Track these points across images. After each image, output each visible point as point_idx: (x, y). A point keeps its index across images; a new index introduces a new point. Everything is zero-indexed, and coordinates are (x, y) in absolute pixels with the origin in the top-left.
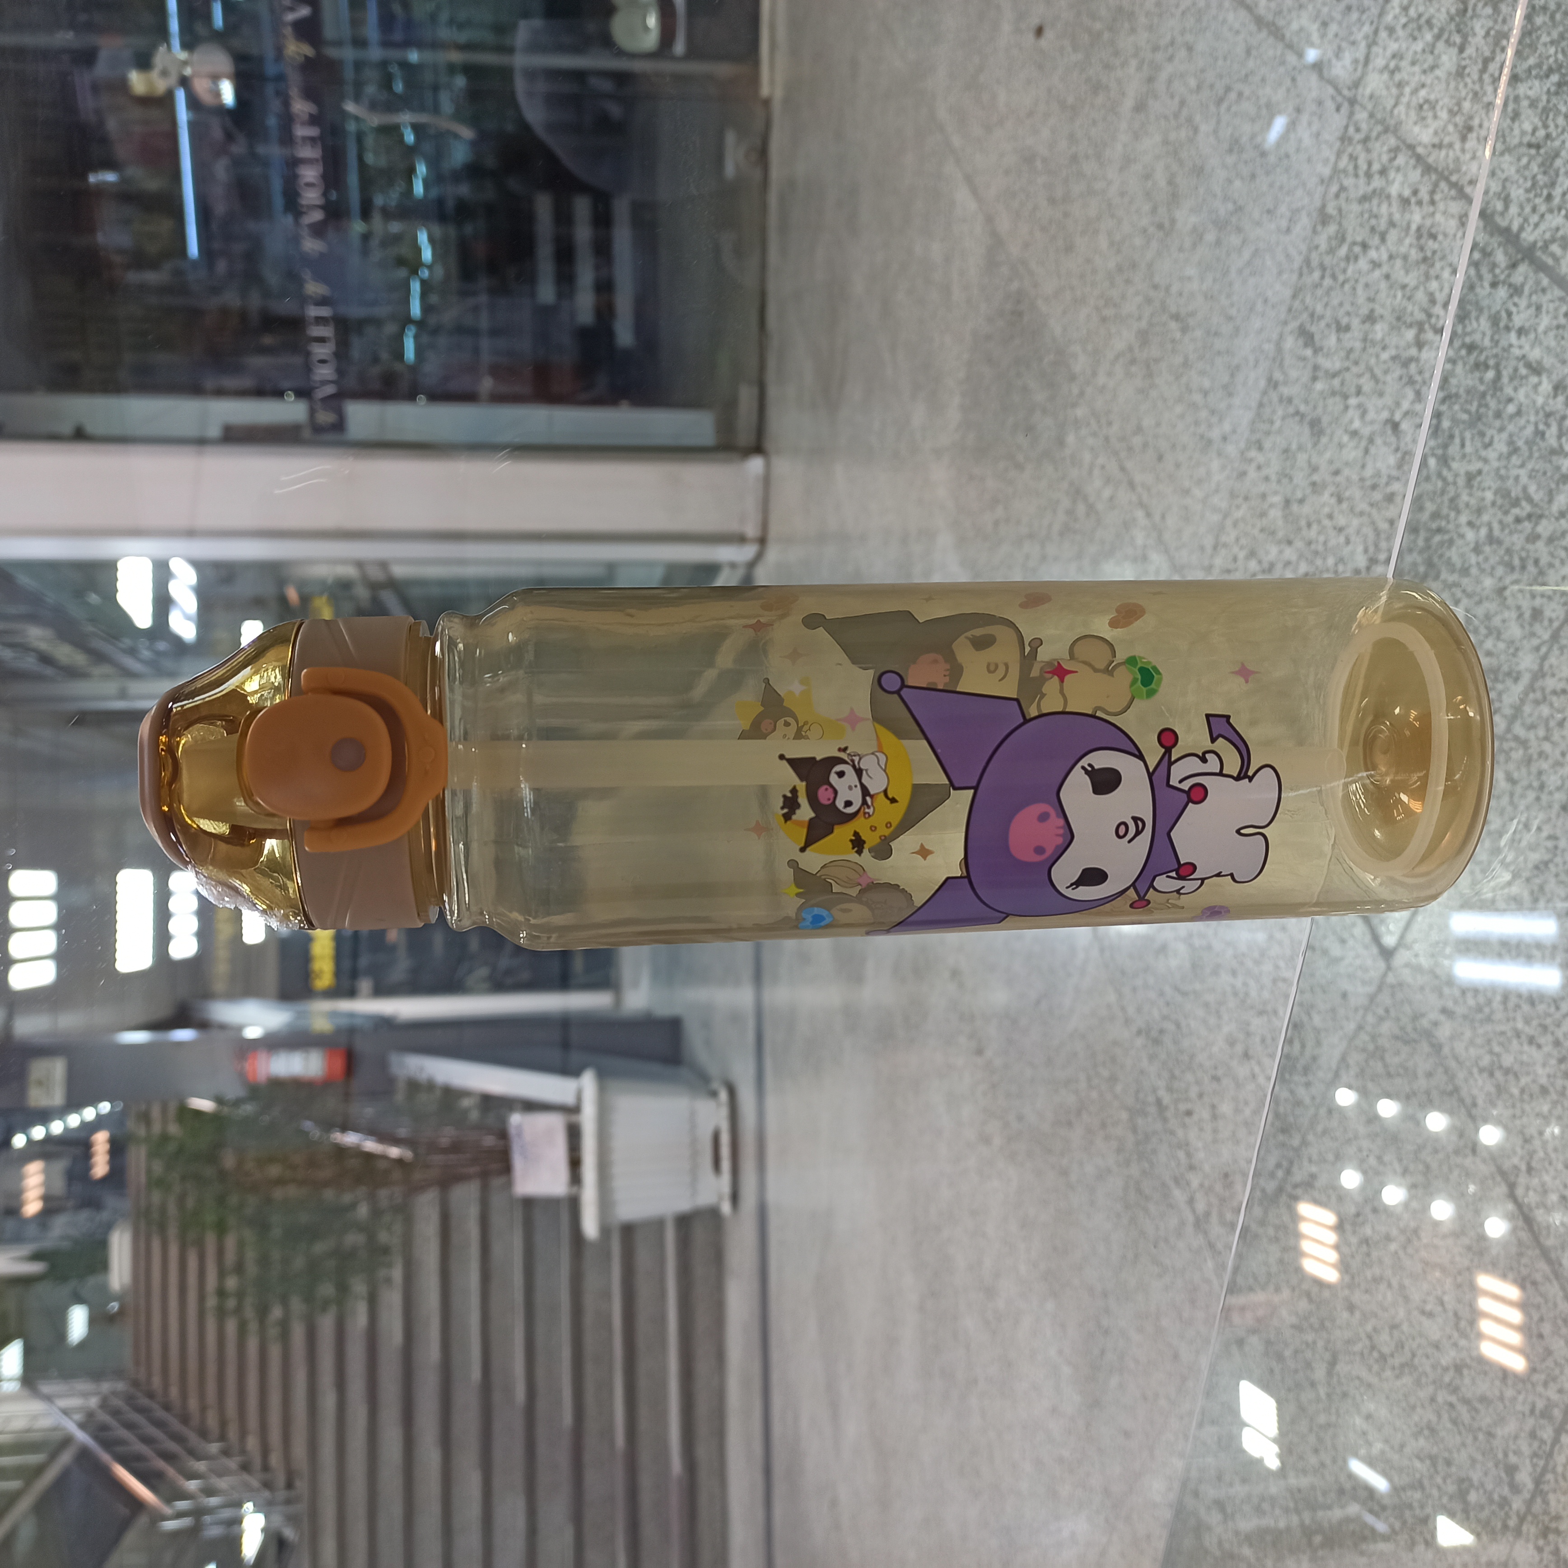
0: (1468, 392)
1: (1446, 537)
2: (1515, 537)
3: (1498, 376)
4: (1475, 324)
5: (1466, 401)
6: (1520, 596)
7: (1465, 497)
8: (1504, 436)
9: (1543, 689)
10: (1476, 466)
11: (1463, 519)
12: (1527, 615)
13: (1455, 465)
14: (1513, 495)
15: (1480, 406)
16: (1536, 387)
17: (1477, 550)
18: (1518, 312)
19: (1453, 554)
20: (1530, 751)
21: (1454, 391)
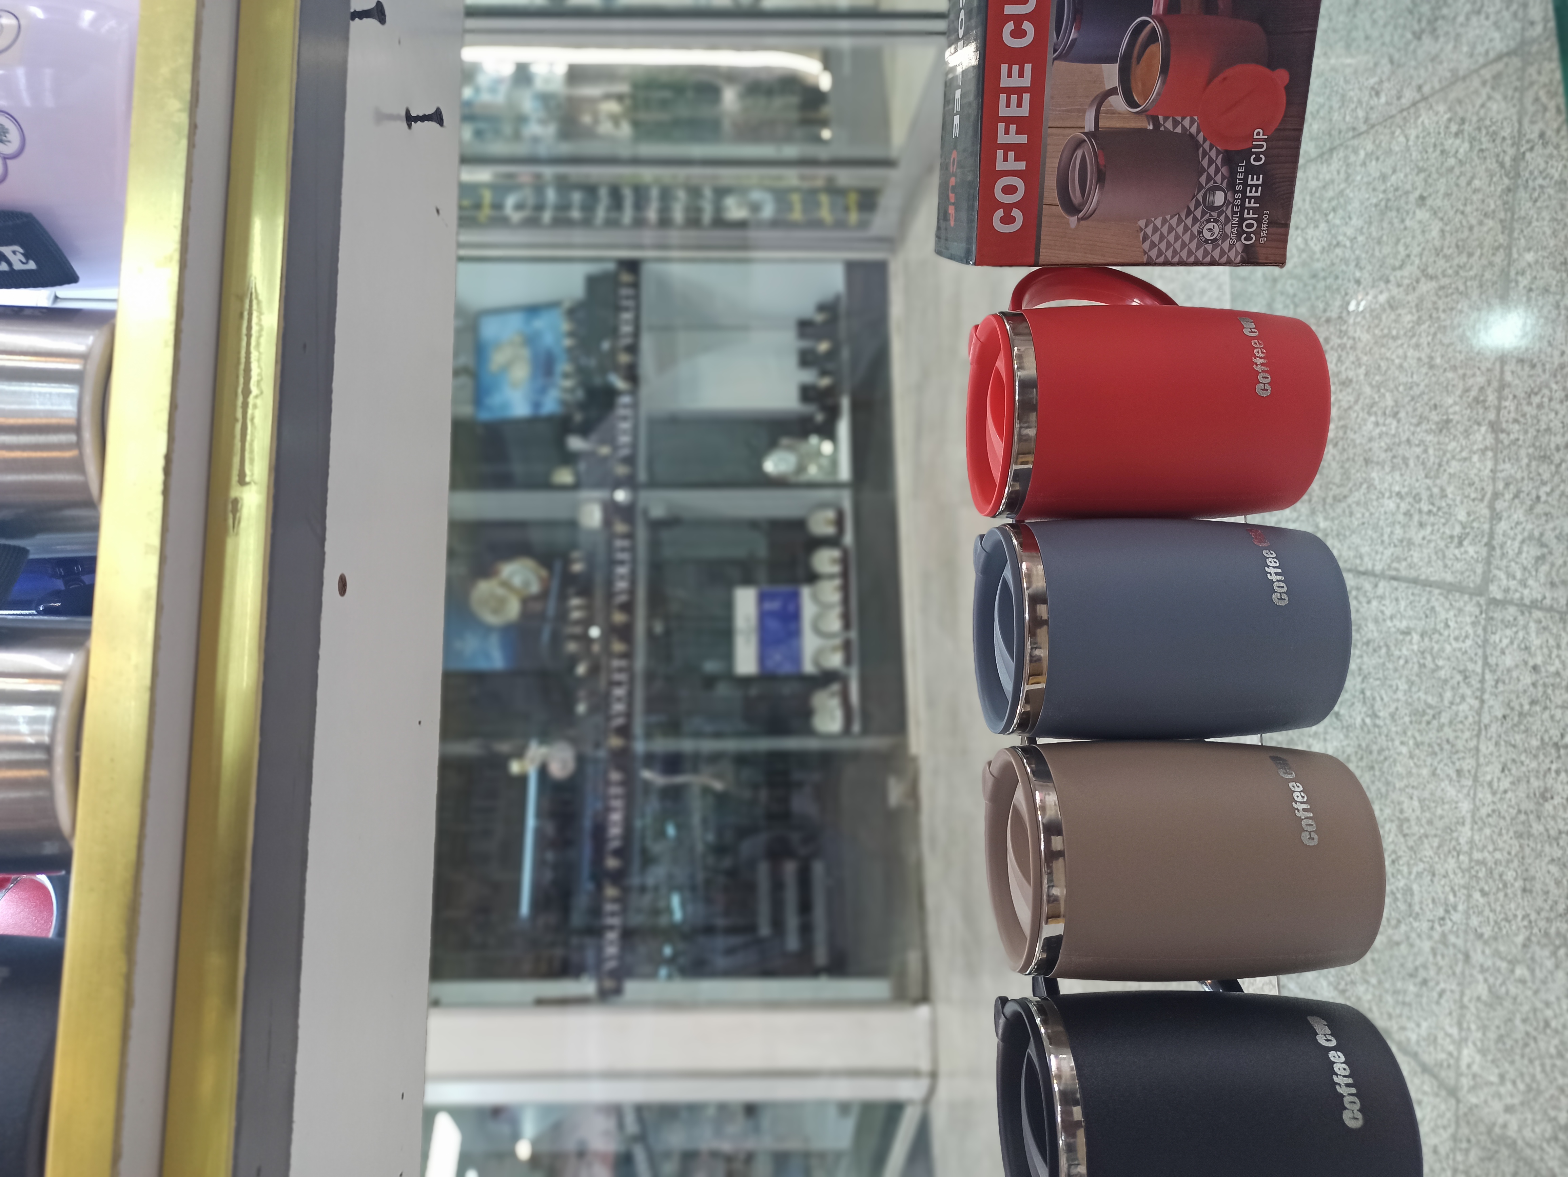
0: (1375, 668)
1: (1391, 760)
2: (1431, 735)
3: (1387, 646)
4: (1366, 629)
5: (1376, 673)
6: (1446, 768)
7: (1394, 729)
8: (1404, 679)
9: (1481, 819)
10: (1393, 706)
11: (1397, 743)
12: (1454, 776)
13: (1381, 714)
14: (1420, 709)
15: (1384, 671)
16: (1411, 642)
17: (1411, 757)
18: (1387, 608)
19: (1399, 768)
20: (1489, 864)
21: (1366, 672)
